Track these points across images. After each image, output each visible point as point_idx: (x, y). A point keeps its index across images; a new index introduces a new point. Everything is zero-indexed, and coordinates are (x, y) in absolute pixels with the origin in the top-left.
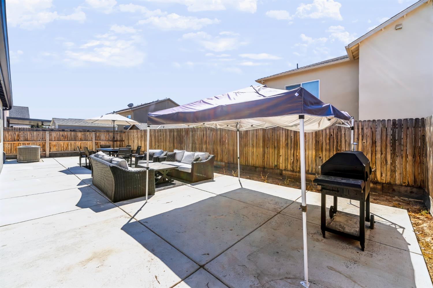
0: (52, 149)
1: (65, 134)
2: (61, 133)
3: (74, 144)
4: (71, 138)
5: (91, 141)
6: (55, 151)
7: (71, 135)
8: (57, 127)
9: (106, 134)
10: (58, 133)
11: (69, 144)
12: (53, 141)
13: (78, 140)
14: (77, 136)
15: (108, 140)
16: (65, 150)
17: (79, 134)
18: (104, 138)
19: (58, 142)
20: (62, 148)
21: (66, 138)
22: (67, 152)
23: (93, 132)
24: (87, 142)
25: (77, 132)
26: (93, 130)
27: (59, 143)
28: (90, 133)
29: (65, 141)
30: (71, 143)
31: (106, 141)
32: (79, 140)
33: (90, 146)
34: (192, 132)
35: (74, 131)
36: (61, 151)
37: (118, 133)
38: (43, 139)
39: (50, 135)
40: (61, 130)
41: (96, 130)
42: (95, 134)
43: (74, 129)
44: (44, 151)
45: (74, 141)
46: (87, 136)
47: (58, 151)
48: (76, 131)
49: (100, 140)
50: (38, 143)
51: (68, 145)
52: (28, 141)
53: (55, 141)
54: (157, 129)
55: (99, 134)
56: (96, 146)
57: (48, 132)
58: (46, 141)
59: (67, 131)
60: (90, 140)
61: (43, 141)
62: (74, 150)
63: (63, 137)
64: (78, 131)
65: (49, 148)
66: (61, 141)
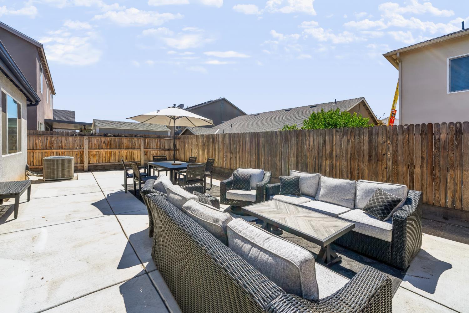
0: (91, 160)
1: (107, 141)
2: (103, 139)
3: (119, 153)
4: (114, 146)
5: (139, 150)
6: (95, 162)
7: (114, 141)
8: (98, 131)
9: (156, 140)
10: (98, 138)
11: (113, 153)
12: (92, 149)
13: (123, 149)
14: (122, 143)
15: (159, 149)
16: (107, 162)
17: (125, 141)
18: (155, 145)
19: (99, 150)
20: (104, 159)
21: (109, 146)
22: (109, 164)
23: (142, 138)
24: (134, 150)
25: (122, 138)
26: (142, 135)
27: (100, 152)
28: (137, 139)
29: (107, 149)
30: (115, 152)
31: (156, 150)
32: (125, 148)
33: (137, 156)
34: (298, 136)
35: (118, 136)
36: (103, 163)
37: (171, 140)
38: (80, 146)
39: (89, 141)
40: (103, 135)
41: (145, 135)
42: (144, 140)
43: (118, 134)
44: (82, 162)
45: (118, 149)
46: (134, 143)
47: (99, 163)
48: (121, 136)
49: (149, 149)
50: (75, 151)
51: (111, 154)
52: (62, 149)
53: (95, 149)
54: (216, 133)
55: (148, 140)
56: (145, 156)
57: (87, 137)
58: (83, 149)
59: (110, 136)
60: (137, 149)
61: (81, 149)
62: (119, 162)
63: (105, 144)
64: (123, 136)
65: (87, 158)
66: (102, 149)
